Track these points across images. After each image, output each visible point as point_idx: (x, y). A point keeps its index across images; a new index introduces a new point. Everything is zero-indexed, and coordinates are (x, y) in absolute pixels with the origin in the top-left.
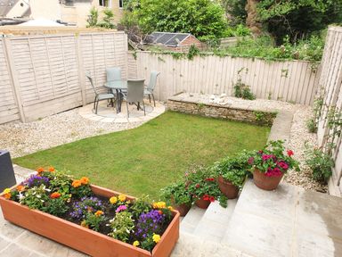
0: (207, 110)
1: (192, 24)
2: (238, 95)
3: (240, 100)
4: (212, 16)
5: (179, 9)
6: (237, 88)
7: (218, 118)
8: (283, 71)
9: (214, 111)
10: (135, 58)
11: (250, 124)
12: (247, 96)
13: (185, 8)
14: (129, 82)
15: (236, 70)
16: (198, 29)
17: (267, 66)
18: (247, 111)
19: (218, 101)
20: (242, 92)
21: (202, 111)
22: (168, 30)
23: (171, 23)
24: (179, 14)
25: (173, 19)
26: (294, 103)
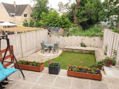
0: (75, 51)
1: (61, 25)
2: (82, 46)
3: (83, 47)
4: (67, 22)
5: (57, 20)
6: (81, 44)
7: (79, 53)
8: (94, 39)
9: (77, 51)
10: (50, 37)
11: (88, 54)
12: (85, 46)
13: (59, 20)
14: (54, 44)
15: (81, 39)
16: (63, 26)
17: (89, 38)
18: (87, 50)
19: (78, 48)
20: (83, 45)
21: (74, 51)
22: (53, 26)
23: (54, 24)
24: (57, 22)
25: (55, 23)
26: (97, 48)
